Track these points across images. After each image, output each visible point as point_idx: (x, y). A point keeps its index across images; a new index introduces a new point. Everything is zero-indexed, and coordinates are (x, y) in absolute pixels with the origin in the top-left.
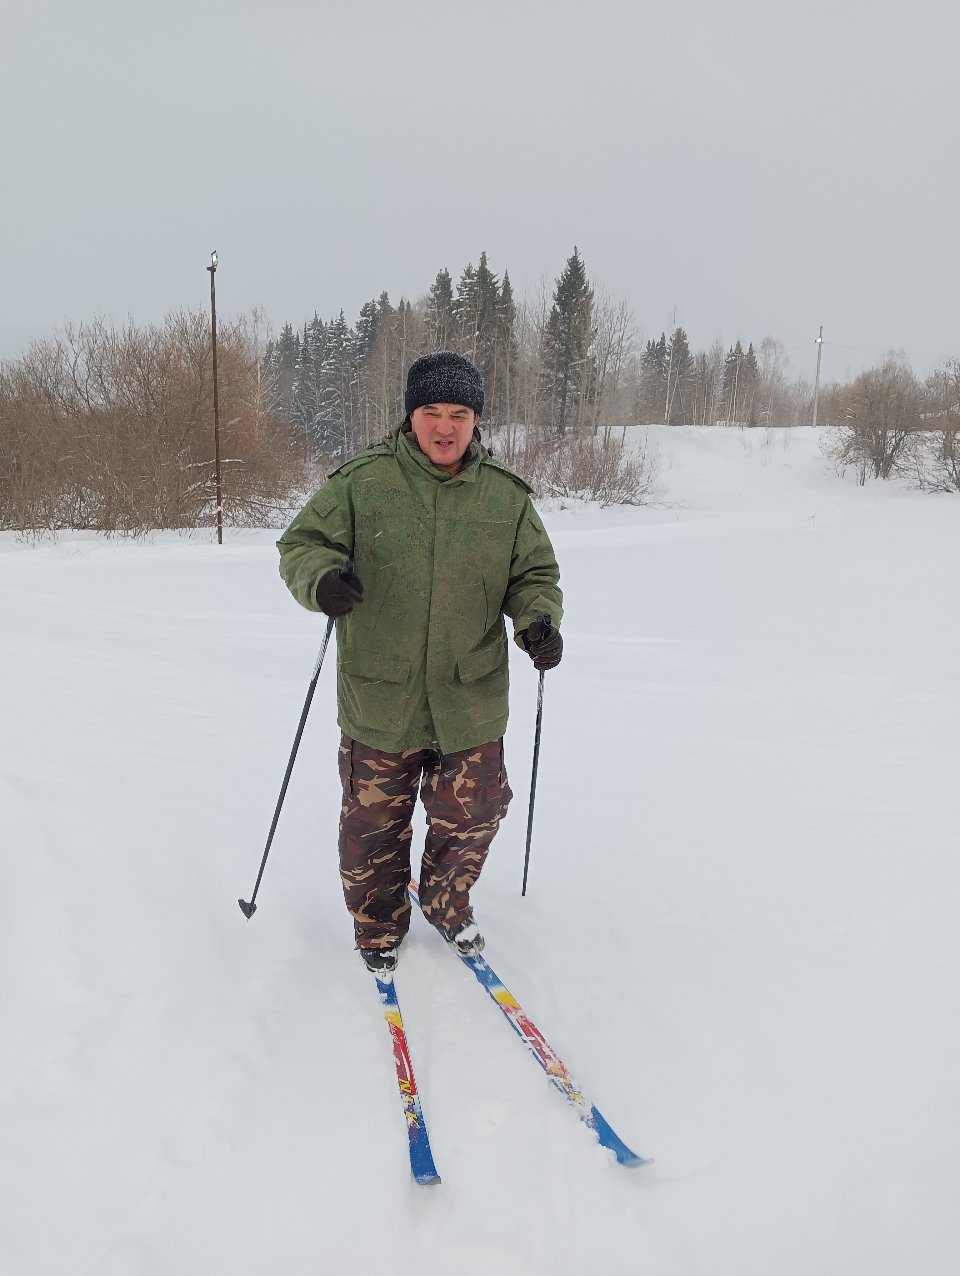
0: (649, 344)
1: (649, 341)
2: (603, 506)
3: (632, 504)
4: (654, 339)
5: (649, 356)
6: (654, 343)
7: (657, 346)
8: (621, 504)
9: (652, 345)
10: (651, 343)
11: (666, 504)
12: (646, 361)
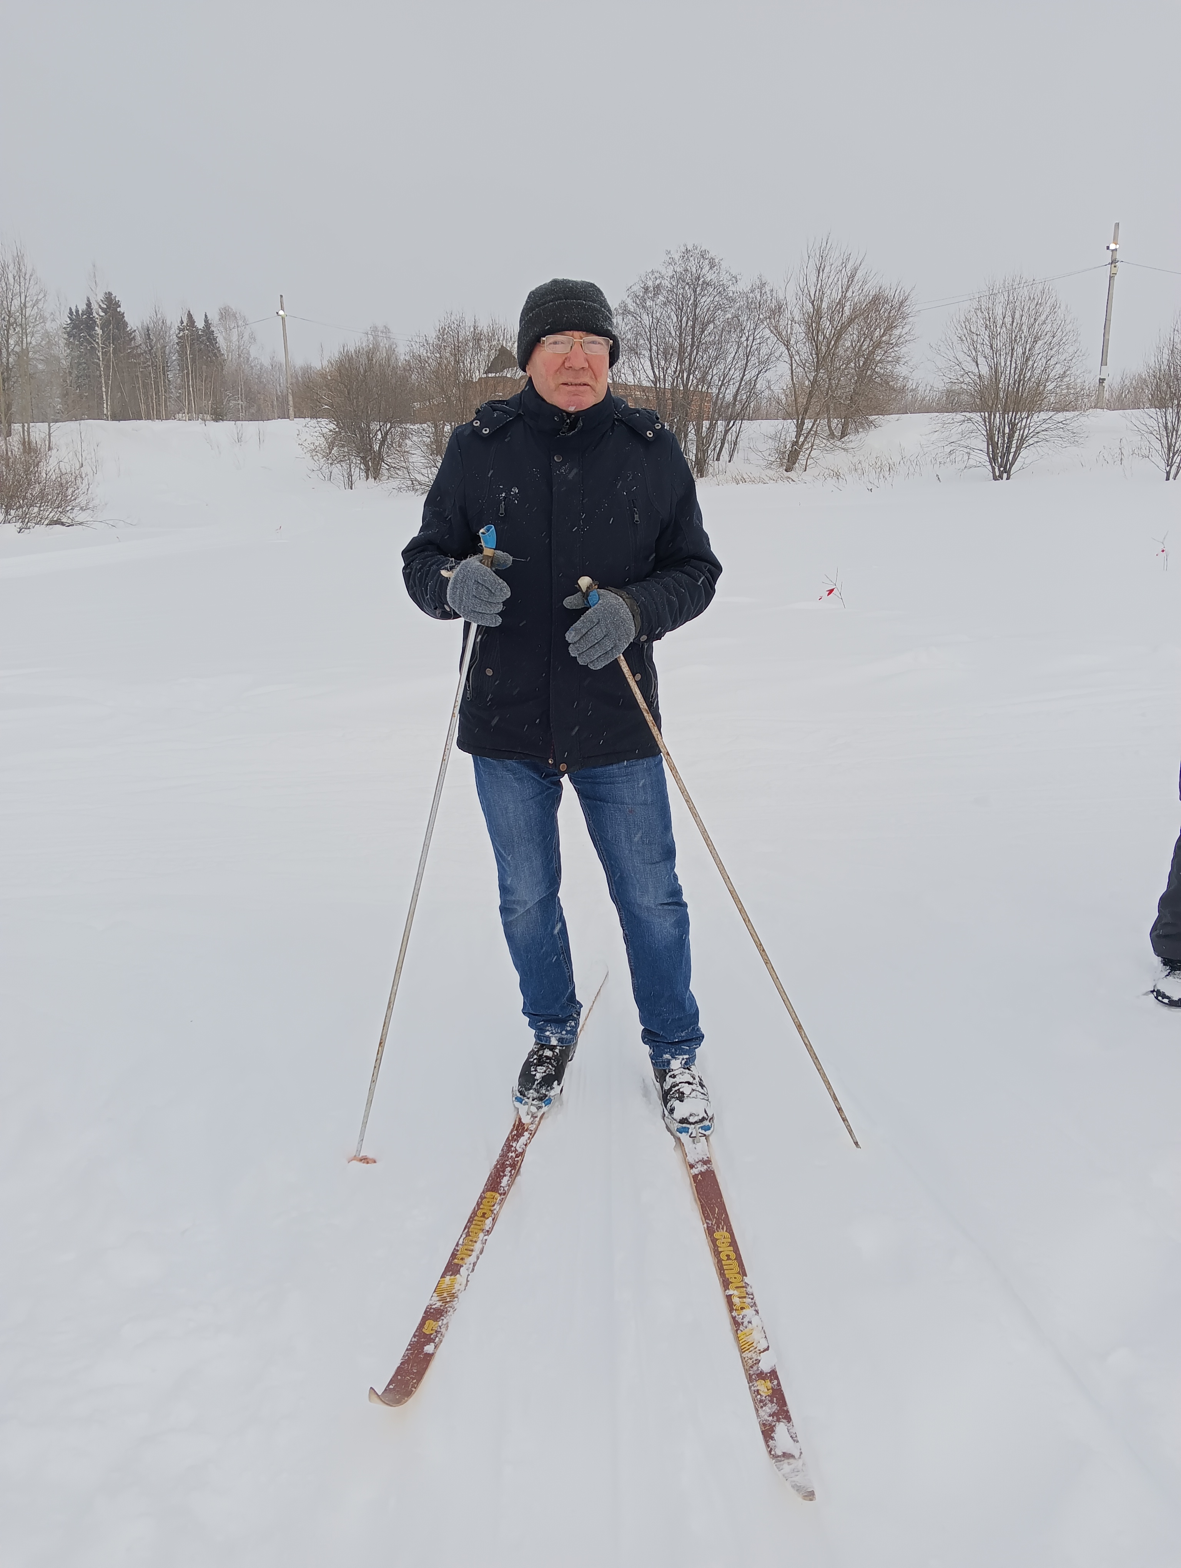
0: (71, 313)
1: (70, 309)
2: (21, 530)
3: (63, 524)
4: (76, 306)
5: (73, 328)
6: (77, 311)
7: (83, 315)
8: (47, 525)
9: (74, 313)
10: (74, 311)
11: (107, 522)
12: (70, 334)
